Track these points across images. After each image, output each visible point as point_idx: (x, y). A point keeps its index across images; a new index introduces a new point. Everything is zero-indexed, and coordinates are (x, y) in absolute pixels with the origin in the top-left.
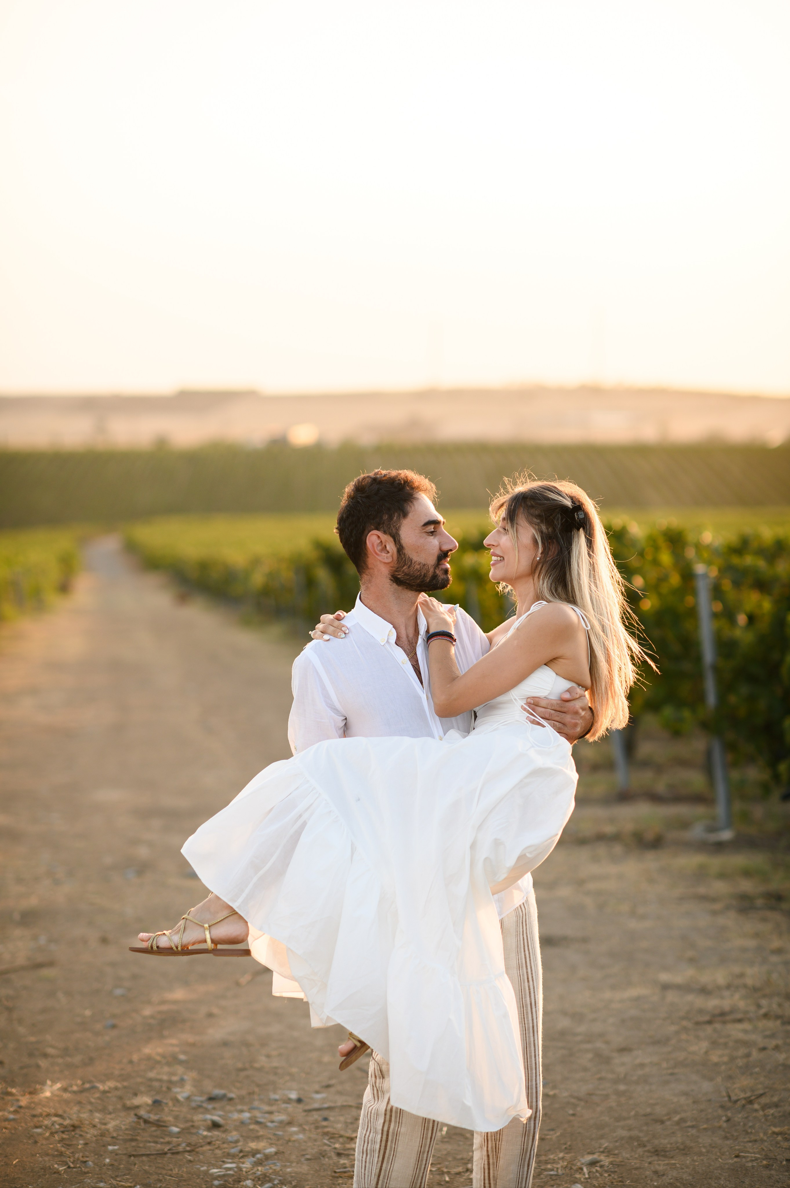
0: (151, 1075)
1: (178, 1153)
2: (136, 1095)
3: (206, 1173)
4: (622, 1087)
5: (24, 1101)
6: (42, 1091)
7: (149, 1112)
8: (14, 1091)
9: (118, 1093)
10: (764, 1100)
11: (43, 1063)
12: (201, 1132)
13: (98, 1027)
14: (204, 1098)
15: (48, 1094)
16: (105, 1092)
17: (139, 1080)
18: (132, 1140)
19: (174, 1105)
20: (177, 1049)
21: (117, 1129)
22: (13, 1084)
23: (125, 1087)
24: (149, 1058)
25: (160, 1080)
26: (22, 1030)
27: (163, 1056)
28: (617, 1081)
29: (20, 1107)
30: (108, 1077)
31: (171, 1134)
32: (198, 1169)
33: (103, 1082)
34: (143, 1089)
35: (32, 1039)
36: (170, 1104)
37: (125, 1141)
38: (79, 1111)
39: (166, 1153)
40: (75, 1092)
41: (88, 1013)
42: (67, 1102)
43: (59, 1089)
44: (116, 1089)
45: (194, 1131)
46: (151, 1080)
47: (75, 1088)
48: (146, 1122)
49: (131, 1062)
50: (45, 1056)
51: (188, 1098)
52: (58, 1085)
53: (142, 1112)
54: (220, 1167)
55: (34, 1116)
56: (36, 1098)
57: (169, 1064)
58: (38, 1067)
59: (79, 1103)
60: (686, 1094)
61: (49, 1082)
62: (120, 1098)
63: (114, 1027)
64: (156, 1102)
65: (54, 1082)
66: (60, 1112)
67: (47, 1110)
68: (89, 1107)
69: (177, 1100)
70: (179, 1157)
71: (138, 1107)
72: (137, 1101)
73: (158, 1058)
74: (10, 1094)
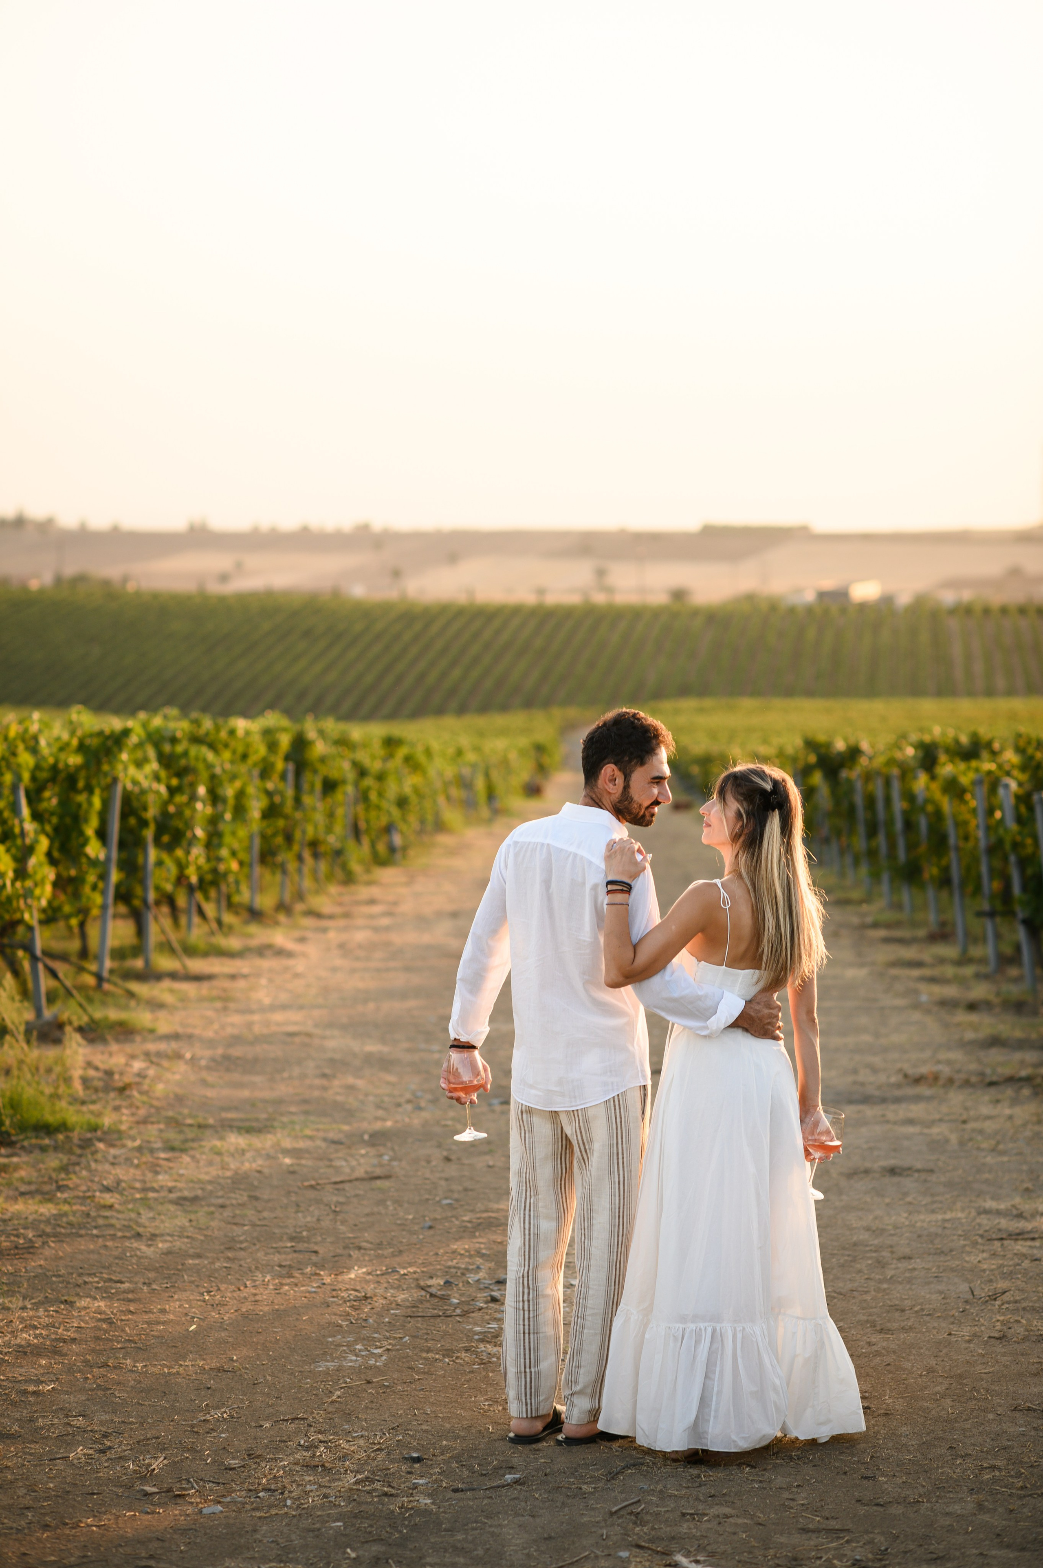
0: (450, 1263)
1: (450, 1316)
2: (431, 1278)
3: (470, 1330)
4: (885, 1286)
5: (328, 1280)
6: (348, 1272)
7: (439, 1290)
8: (322, 1273)
9: (415, 1276)
10: (1006, 1297)
11: (355, 1254)
12: (478, 1303)
13: (416, 1228)
14: (494, 1281)
15: (352, 1276)
16: (405, 1274)
17: (438, 1267)
18: (414, 1307)
19: (463, 1286)
20: (482, 1246)
21: (403, 1300)
22: (323, 1267)
23: (423, 1272)
24: (454, 1252)
25: (459, 1268)
26: (342, 1228)
27: (467, 1251)
28: (881, 1281)
29: (324, 1284)
30: (410, 1264)
31: (450, 1305)
32: (464, 1328)
33: (404, 1268)
34: (439, 1273)
35: (351, 1235)
36: (461, 1285)
37: (408, 1307)
38: (375, 1288)
39: (440, 1316)
40: (377, 1275)
41: (411, 1217)
42: (367, 1282)
43: (364, 1273)
44: (415, 1273)
45: (472, 1303)
46: (449, 1267)
47: (378, 1272)
48: (432, 1295)
49: (437, 1254)
50: (359, 1248)
51: (478, 1281)
52: (364, 1270)
53: (433, 1290)
54: (484, 1327)
55: (334, 1290)
56: (340, 1278)
57: (470, 1256)
58: (350, 1256)
59: (378, 1282)
60: (941, 1292)
61: (356, 1268)
62: (417, 1280)
63: (430, 1227)
64: (447, 1283)
65: (360, 1267)
66: (358, 1288)
67: (348, 1286)
68: (385, 1285)
69: (468, 1283)
70: (449, 1319)
71: (430, 1286)
72: (430, 1282)
73: (462, 1252)
74: (319, 1275)
